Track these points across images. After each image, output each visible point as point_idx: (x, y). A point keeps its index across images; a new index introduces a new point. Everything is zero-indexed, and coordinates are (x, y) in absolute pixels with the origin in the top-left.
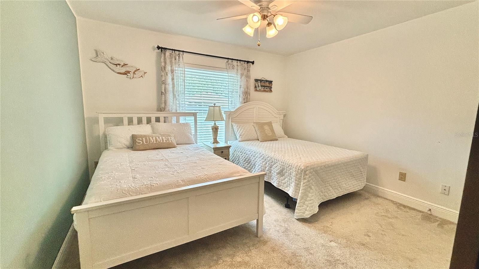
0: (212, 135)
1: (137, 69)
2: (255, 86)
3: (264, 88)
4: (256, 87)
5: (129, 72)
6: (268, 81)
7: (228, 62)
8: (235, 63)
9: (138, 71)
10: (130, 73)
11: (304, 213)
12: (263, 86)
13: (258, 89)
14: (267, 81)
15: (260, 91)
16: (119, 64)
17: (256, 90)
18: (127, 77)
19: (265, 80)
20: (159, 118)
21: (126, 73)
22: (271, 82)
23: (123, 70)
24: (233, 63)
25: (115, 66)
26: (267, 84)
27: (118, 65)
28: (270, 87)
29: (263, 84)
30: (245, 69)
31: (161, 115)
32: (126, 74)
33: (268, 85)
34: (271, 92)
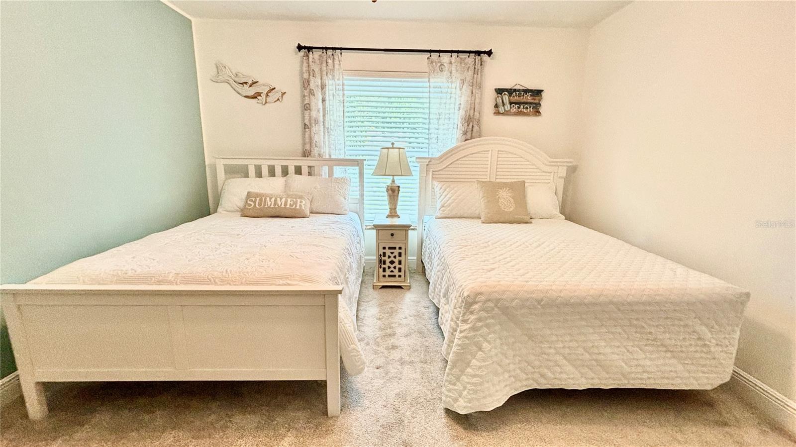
0: (387, 203)
1: (272, 88)
2: (496, 104)
3: (519, 108)
4: (496, 106)
5: (259, 94)
6: (531, 91)
7: (431, 60)
8: (445, 57)
9: (273, 91)
10: (262, 95)
11: (455, 400)
12: (516, 103)
13: (501, 109)
14: (526, 91)
15: (507, 113)
16: (246, 83)
17: (497, 113)
18: (258, 103)
19: (521, 88)
20: (300, 167)
21: (256, 95)
22: (538, 93)
23: (251, 92)
24: (441, 58)
25: (242, 85)
26: (528, 98)
27: (244, 85)
28: (536, 104)
29: (516, 99)
30: (468, 69)
31: (304, 163)
32: (256, 98)
33: (529, 101)
34: (536, 115)
